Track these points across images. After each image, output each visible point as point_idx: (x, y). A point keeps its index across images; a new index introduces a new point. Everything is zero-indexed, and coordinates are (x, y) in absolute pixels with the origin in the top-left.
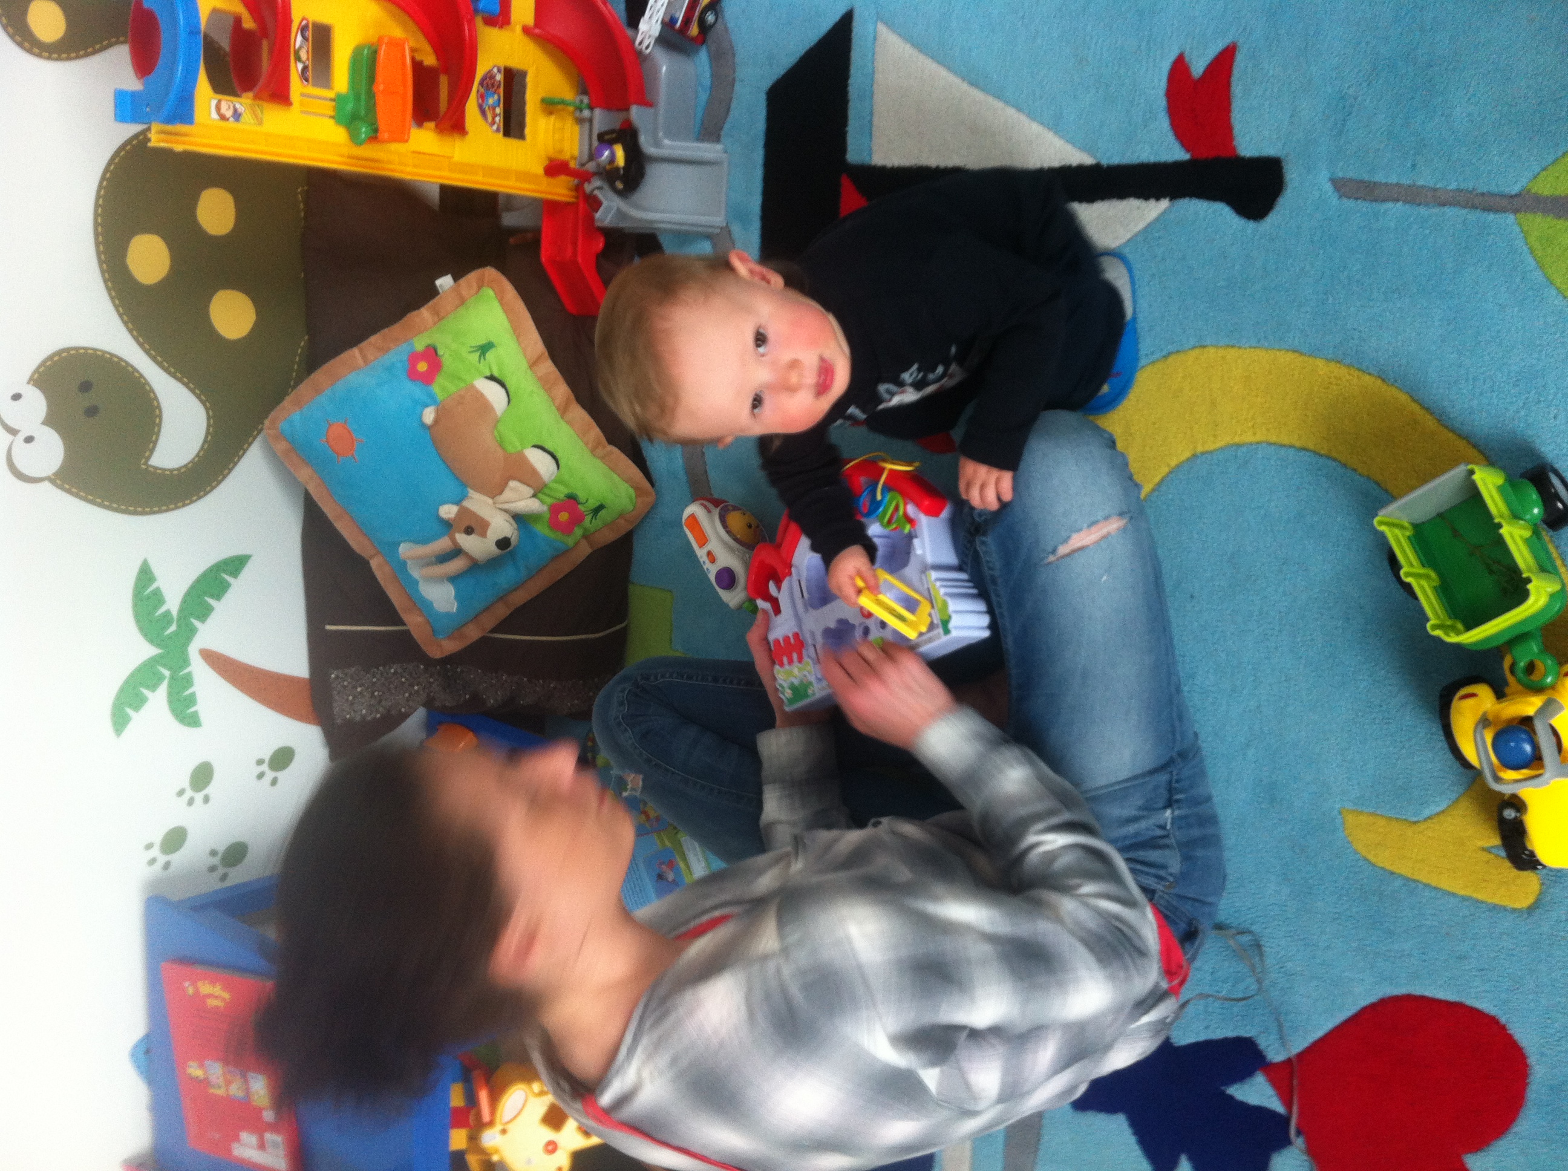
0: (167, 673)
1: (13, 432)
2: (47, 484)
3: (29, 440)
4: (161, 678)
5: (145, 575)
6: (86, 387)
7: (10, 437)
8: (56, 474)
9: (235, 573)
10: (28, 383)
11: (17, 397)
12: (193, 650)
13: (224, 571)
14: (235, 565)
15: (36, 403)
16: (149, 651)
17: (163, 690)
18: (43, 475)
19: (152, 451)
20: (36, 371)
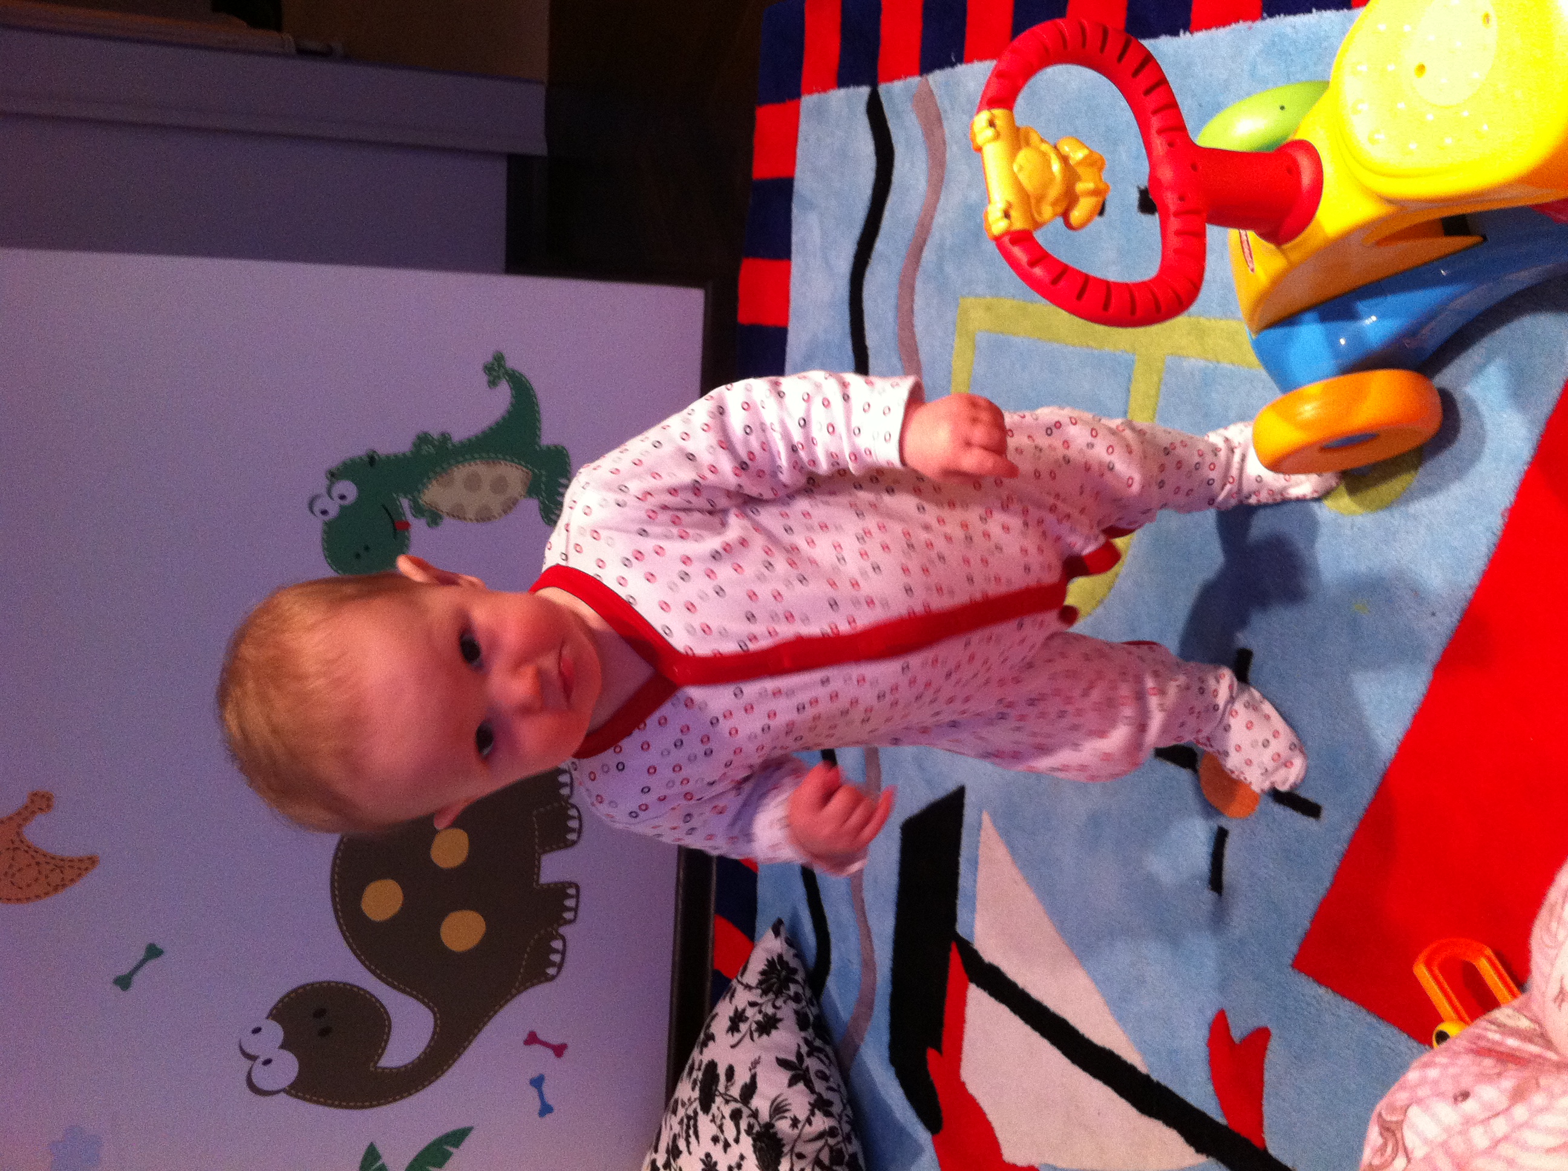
1: (252, 1058)
2: (282, 1094)
3: (267, 1062)
5: (372, 1155)
6: (320, 1013)
7: (249, 1063)
8: (292, 1086)
9: (457, 1145)
10: (267, 1018)
11: (257, 1031)
13: (447, 1143)
14: (458, 1137)
15: (275, 1032)
18: (281, 1087)
19: (380, 1056)
20: (275, 1007)
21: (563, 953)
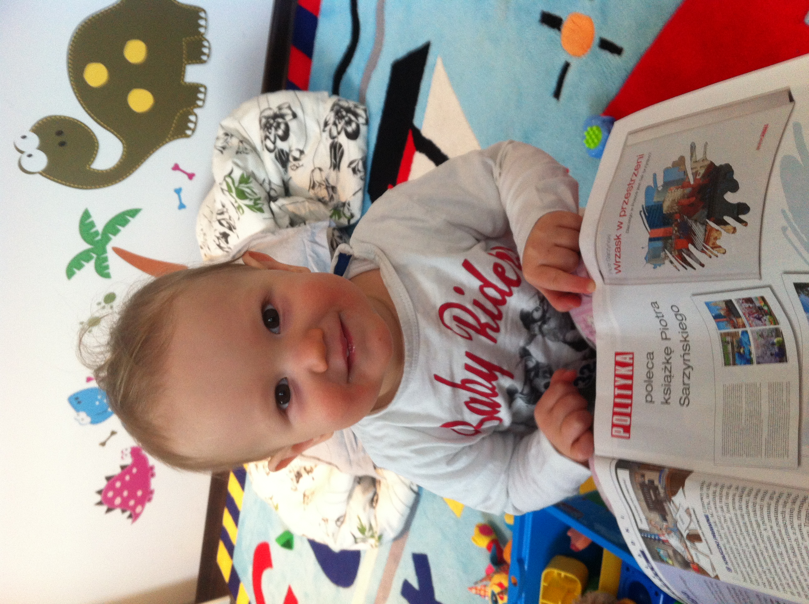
0: (95, 256)
1: (22, 152)
3: (30, 156)
4: (91, 258)
5: (86, 215)
6: (60, 133)
8: (44, 171)
9: (133, 216)
10: (30, 131)
11: (24, 137)
12: (109, 247)
13: (128, 215)
14: (134, 213)
15: (34, 140)
16: (86, 246)
17: (92, 263)
18: (38, 170)
19: (92, 162)
20: (34, 126)
21: (195, 124)
